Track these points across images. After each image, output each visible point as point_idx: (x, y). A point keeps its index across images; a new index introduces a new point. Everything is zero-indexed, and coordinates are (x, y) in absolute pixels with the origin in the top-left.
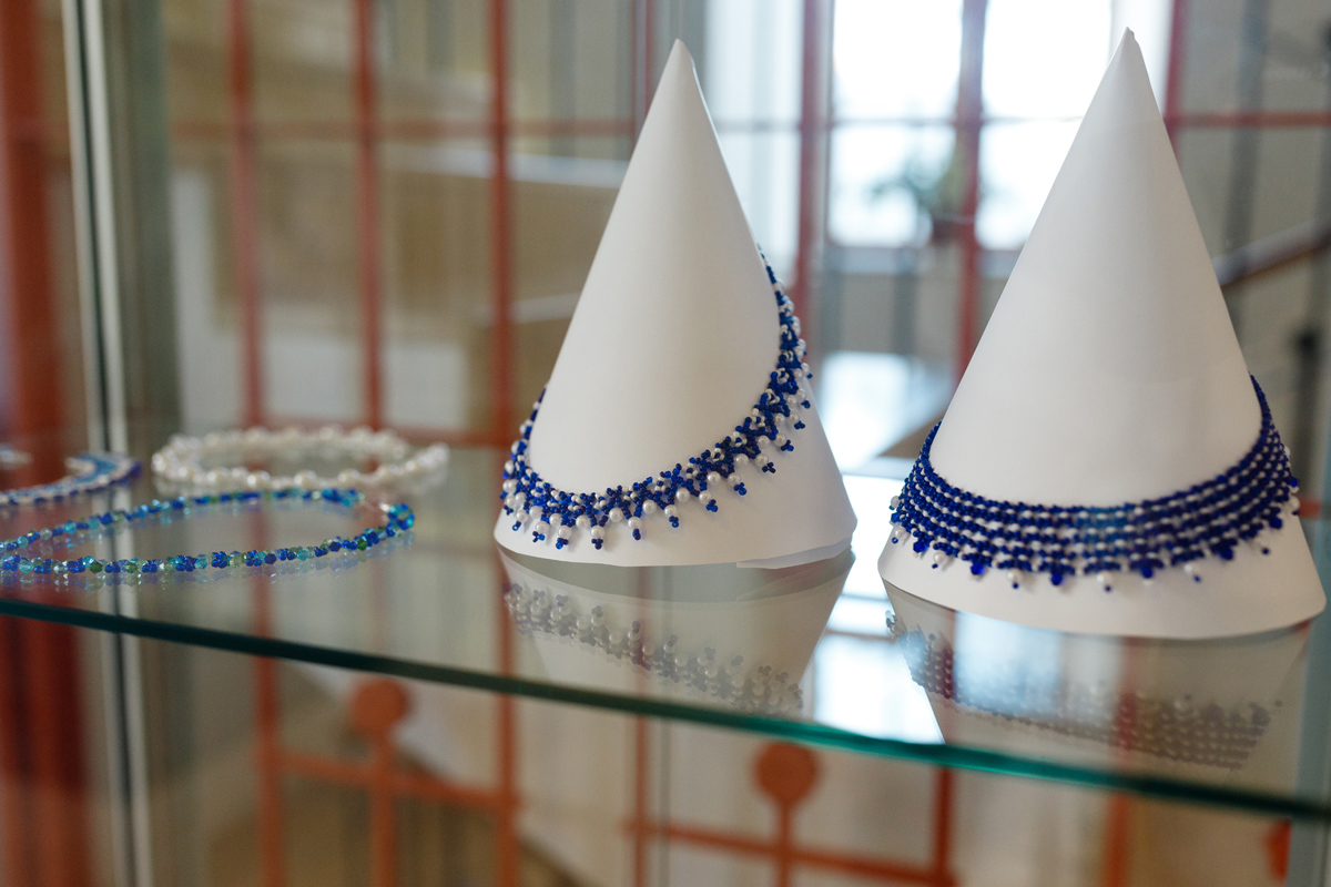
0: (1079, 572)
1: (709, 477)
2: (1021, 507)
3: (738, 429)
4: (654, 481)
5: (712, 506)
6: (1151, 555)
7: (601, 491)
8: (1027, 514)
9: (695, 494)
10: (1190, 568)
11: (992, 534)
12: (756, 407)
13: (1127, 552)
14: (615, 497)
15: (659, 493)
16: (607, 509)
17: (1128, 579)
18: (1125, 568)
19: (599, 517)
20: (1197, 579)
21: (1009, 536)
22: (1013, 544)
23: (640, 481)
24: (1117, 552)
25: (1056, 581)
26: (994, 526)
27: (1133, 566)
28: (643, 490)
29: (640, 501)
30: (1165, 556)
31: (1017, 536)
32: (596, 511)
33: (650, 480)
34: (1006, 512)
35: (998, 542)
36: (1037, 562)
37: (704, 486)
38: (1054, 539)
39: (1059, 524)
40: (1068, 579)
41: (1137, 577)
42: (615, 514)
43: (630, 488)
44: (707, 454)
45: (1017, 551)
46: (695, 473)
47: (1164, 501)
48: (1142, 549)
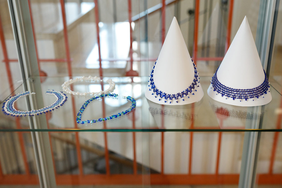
0: (249, 98)
1: (192, 90)
2: (239, 90)
3: (194, 81)
4: (185, 91)
5: (193, 94)
6: (258, 95)
7: (176, 94)
8: (241, 91)
9: (191, 92)
10: (262, 96)
11: (235, 94)
12: (195, 77)
13: (255, 95)
14: (179, 94)
15: (186, 93)
16: (178, 97)
17: (255, 98)
18: (255, 97)
19: (177, 98)
20: (264, 97)
21: (238, 94)
22: (239, 95)
23: (182, 92)
24: (253, 95)
25: (246, 100)
26: (235, 92)
27: (256, 97)
28: (183, 93)
29: (183, 95)
30: (259, 95)
31: (239, 94)
32: (176, 97)
33: (184, 91)
34: (237, 91)
35: (236, 95)
36: (243, 97)
37: (191, 91)
38: (245, 94)
39: (245, 92)
40: (247, 99)
41: (256, 98)
42: (179, 97)
43: (181, 93)
44: (191, 86)
45: (240, 96)
46: (190, 89)
47: (258, 87)
48: (257, 94)
